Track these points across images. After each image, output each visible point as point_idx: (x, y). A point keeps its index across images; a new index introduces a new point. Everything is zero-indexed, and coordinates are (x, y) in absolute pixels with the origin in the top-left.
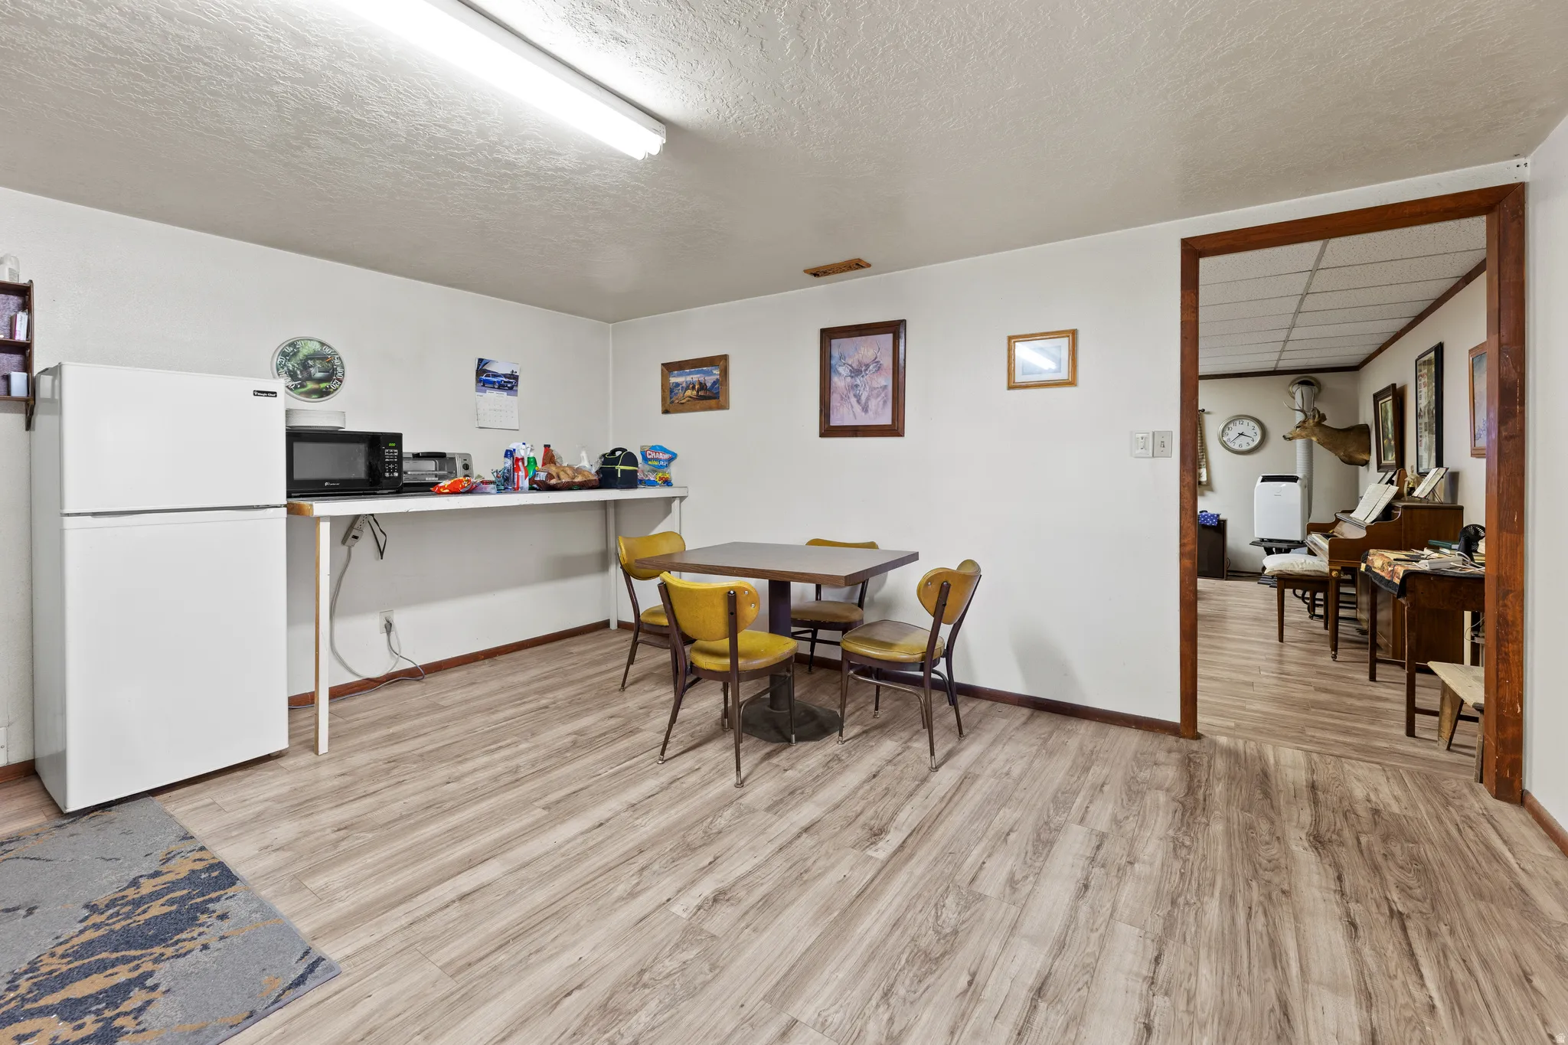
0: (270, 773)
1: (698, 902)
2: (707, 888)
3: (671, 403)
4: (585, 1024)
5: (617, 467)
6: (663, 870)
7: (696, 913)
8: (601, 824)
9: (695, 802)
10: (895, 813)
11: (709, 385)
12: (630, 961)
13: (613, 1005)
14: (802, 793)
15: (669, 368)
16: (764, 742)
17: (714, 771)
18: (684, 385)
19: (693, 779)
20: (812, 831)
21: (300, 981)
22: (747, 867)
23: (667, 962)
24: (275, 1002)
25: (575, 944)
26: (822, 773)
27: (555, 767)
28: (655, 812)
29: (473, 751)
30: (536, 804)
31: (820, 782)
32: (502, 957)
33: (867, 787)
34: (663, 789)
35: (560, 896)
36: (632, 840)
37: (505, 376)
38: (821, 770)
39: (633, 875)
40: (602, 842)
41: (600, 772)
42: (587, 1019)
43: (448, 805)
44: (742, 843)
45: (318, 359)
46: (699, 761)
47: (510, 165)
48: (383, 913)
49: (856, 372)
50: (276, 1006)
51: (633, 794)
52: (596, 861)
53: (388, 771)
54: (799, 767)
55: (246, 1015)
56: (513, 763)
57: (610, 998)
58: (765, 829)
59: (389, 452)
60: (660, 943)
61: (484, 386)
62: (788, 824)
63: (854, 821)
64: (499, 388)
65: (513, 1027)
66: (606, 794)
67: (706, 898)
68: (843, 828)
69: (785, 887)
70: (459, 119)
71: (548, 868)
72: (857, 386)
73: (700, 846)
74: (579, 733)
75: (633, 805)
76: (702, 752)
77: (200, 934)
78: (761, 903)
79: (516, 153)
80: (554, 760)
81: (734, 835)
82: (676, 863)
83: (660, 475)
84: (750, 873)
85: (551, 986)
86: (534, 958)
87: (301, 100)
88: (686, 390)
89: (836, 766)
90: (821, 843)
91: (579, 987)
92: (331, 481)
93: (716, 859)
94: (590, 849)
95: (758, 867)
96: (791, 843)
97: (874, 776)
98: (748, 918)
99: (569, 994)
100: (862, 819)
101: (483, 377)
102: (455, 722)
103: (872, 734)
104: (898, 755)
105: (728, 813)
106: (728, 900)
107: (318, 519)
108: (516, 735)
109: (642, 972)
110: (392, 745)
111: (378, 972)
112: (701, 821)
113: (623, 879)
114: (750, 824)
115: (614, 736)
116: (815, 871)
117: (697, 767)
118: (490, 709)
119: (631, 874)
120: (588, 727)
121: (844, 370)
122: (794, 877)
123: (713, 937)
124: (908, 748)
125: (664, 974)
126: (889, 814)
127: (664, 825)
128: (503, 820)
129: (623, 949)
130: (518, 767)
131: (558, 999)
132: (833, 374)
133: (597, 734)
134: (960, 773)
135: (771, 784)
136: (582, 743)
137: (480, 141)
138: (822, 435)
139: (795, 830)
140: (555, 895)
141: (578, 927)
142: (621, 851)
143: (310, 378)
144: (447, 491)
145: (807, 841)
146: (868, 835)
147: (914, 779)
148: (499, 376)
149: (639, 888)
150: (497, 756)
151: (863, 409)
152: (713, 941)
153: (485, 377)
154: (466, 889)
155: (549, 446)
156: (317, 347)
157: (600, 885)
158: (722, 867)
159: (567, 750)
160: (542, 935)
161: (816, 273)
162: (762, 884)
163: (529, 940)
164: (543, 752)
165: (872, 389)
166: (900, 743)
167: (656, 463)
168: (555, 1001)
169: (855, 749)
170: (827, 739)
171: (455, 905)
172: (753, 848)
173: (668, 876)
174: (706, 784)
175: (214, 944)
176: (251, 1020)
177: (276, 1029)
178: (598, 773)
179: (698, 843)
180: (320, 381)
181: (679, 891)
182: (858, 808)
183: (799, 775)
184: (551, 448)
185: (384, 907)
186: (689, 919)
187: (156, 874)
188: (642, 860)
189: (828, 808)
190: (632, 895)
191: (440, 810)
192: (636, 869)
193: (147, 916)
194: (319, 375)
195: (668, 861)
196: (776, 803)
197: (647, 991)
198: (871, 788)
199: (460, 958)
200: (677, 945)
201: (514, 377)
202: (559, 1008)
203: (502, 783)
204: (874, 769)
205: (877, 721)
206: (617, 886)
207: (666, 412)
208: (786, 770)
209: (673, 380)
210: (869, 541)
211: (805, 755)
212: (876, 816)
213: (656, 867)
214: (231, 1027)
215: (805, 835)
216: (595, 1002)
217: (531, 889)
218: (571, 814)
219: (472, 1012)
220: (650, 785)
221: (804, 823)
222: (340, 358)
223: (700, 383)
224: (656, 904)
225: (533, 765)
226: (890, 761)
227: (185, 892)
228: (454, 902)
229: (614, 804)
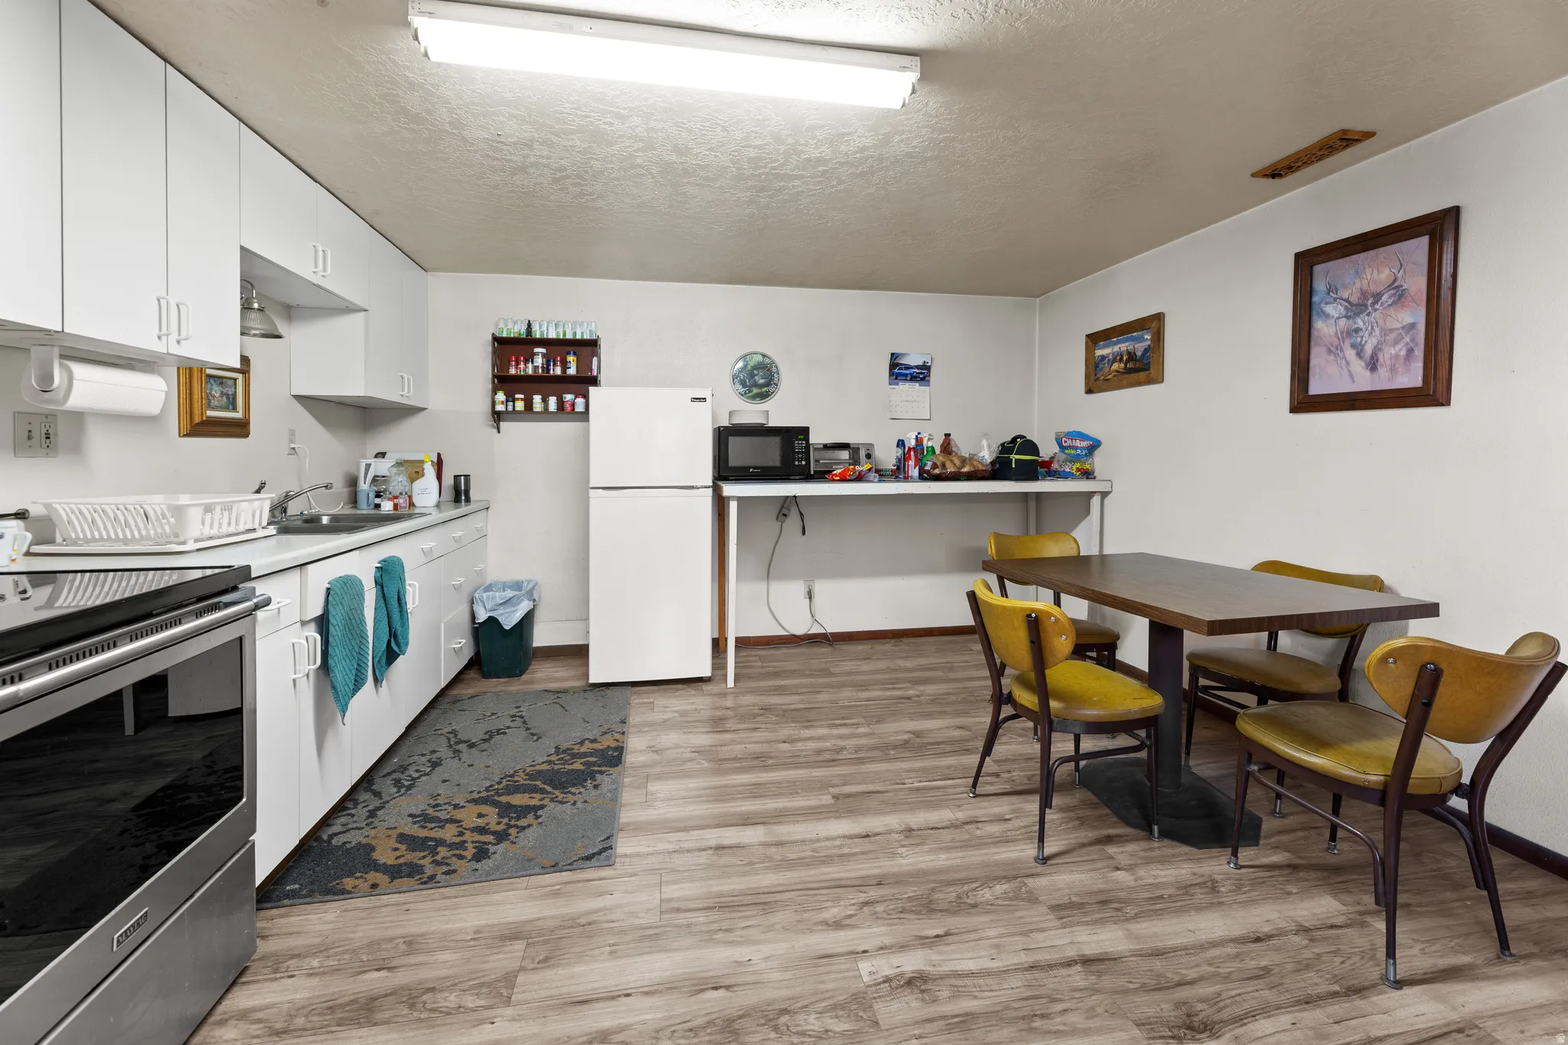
0: (693, 692)
1: (890, 972)
2: (911, 962)
3: (1097, 380)
4: (703, 1027)
5: (1012, 456)
6: (885, 915)
7: (879, 984)
8: (868, 836)
9: (976, 856)
10: (1252, 1015)
11: (1139, 354)
12: (784, 993)
13: (737, 1027)
14: (1118, 910)
15: (1095, 339)
16: (1115, 819)
17: (1023, 831)
18: (1111, 357)
19: (994, 829)
20: (1094, 968)
21: (589, 858)
22: (972, 965)
23: (812, 1018)
24: (570, 864)
25: (755, 943)
26: (1170, 896)
27: (873, 760)
28: (926, 848)
29: (821, 720)
30: (831, 789)
31: (1158, 906)
32: (701, 919)
33: (1231, 950)
34: (954, 826)
35: (780, 889)
36: (881, 867)
37: (917, 367)
38: (1170, 891)
39: (853, 904)
40: (855, 854)
41: (907, 781)
42: (711, 1023)
43: (770, 762)
44: (992, 933)
45: (761, 368)
46: (1014, 811)
47: (820, 161)
48: (667, 833)
49: (1356, 309)
50: (568, 867)
51: (919, 818)
52: (835, 872)
53: (755, 716)
54: (1142, 872)
55: (553, 864)
56: (841, 743)
57: (740, 1017)
58: (1032, 931)
59: (798, 444)
60: (822, 993)
61: (896, 379)
62: (1068, 941)
63: (1168, 988)
64: (911, 380)
65: (660, 988)
66: (895, 806)
67: (902, 974)
68: (1144, 988)
69: (1001, 1019)
70: (752, 134)
71: (793, 856)
72: (1357, 330)
73: (941, 911)
74: (917, 734)
75: (911, 830)
76: (1028, 801)
77: (580, 793)
78: (956, 1020)
79: (817, 148)
80: (878, 753)
81: (987, 918)
82: (902, 915)
83: (1078, 465)
84: (972, 974)
85: (711, 970)
86: (719, 936)
87: (657, 163)
88: (1113, 363)
89: (1200, 896)
90: (1096, 991)
91: (728, 987)
92: (754, 468)
93: (947, 934)
94: (840, 856)
95: (987, 973)
96: (1051, 966)
97: (1258, 940)
98: (928, 1028)
99: (716, 988)
100: (1184, 993)
101: (896, 371)
102: (829, 690)
103: (1302, 874)
104: (1332, 927)
105: (1000, 888)
106: (923, 991)
107: (729, 498)
108: (864, 717)
109: (784, 1011)
110: (774, 695)
111: (628, 879)
112: (963, 882)
113: (842, 903)
114: (1018, 914)
115: (948, 748)
116: (1055, 1023)
117: (1008, 817)
118: (863, 686)
119: (853, 901)
120: (930, 731)
121: (1335, 309)
122: (1021, 1013)
123: (876, 1023)
124: (1363, 924)
125: (799, 1029)
126: (1238, 1010)
127: (923, 866)
128: (797, 793)
129: (789, 975)
130: (843, 748)
131: (706, 986)
132: (1315, 318)
133: (933, 740)
134: (1454, 1016)
135: (1083, 876)
136: (915, 746)
137: (783, 148)
138: (1295, 409)
139: (1071, 953)
140: (779, 885)
141: (770, 928)
142: (863, 873)
143: (756, 385)
144: (838, 478)
145: (1077, 977)
146: (1179, 1022)
147: (1336, 979)
148: (912, 368)
149: (848, 921)
150: (835, 732)
151: (1367, 365)
152: (871, 1027)
153: (899, 371)
154: (726, 842)
155: (950, 435)
156: (759, 358)
157: (818, 898)
158: (946, 948)
159: (895, 747)
160: (740, 918)
161: (1276, 172)
162: (976, 997)
163: (728, 916)
164: (873, 741)
165: (1385, 332)
166: (1351, 909)
167: (1073, 452)
168: (702, 987)
169: (1252, 885)
170: (1215, 852)
171: (710, 852)
172: (997, 947)
173: (884, 925)
174: (1005, 840)
175: (579, 805)
176: (552, 869)
177: (558, 884)
178: (903, 781)
179: (944, 906)
180: (762, 386)
181: (882, 948)
182: (1192, 974)
183: (1133, 884)
184: (951, 437)
185: (670, 828)
186: (868, 986)
187: (594, 741)
188: (873, 893)
189: (1142, 949)
190: (838, 925)
191: (761, 764)
192: (861, 900)
193: (570, 767)
194: (762, 381)
195: (897, 908)
196: (1071, 906)
197: (773, 1035)
198: (1237, 956)
199: (678, 899)
200: (835, 1007)
201: (926, 368)
202: (700, 996)
203: (821, 758)
204: (1266, 929)
205: (1330, 859)
206: (833, 907)
207: (1089, 391)
208: (1117, 869)
209: (1099, 353)
210: (1370, 573)
211: (1162, 861)
212: (1214, 1000)
213: (880, 908)
214: (543, 867)
215: (1078, 968)
216: (728, 1012)
217: (767, 868)
218: (852, 813)
219: (651, 952)
220: (945, 815)
221: (1089, 951)
222: (776, 366)
223: (1129, 353)
224: (850, 949)
225: (856, 752)
226: (1307, 930)
227: (595, 759)
228: (711, 848)
229: (893, 821)
